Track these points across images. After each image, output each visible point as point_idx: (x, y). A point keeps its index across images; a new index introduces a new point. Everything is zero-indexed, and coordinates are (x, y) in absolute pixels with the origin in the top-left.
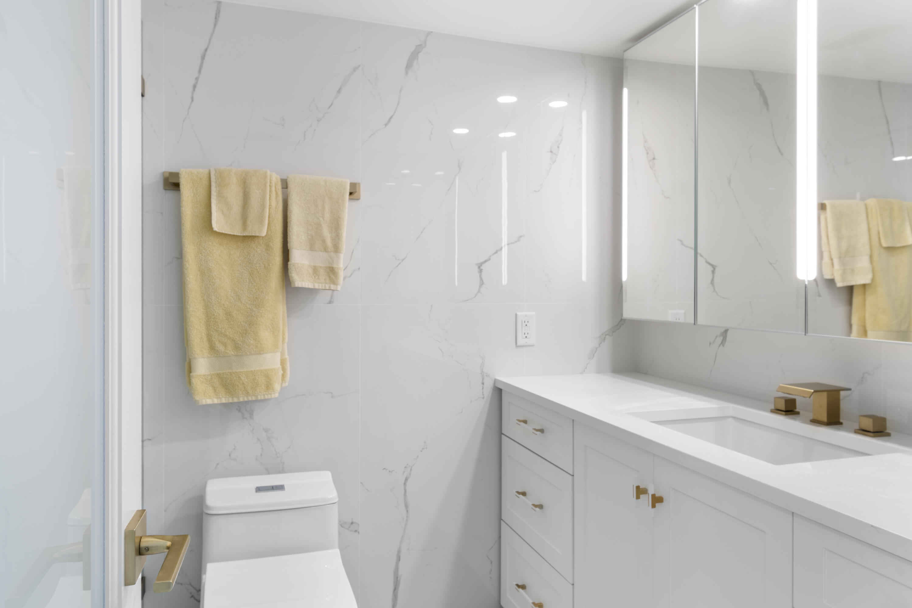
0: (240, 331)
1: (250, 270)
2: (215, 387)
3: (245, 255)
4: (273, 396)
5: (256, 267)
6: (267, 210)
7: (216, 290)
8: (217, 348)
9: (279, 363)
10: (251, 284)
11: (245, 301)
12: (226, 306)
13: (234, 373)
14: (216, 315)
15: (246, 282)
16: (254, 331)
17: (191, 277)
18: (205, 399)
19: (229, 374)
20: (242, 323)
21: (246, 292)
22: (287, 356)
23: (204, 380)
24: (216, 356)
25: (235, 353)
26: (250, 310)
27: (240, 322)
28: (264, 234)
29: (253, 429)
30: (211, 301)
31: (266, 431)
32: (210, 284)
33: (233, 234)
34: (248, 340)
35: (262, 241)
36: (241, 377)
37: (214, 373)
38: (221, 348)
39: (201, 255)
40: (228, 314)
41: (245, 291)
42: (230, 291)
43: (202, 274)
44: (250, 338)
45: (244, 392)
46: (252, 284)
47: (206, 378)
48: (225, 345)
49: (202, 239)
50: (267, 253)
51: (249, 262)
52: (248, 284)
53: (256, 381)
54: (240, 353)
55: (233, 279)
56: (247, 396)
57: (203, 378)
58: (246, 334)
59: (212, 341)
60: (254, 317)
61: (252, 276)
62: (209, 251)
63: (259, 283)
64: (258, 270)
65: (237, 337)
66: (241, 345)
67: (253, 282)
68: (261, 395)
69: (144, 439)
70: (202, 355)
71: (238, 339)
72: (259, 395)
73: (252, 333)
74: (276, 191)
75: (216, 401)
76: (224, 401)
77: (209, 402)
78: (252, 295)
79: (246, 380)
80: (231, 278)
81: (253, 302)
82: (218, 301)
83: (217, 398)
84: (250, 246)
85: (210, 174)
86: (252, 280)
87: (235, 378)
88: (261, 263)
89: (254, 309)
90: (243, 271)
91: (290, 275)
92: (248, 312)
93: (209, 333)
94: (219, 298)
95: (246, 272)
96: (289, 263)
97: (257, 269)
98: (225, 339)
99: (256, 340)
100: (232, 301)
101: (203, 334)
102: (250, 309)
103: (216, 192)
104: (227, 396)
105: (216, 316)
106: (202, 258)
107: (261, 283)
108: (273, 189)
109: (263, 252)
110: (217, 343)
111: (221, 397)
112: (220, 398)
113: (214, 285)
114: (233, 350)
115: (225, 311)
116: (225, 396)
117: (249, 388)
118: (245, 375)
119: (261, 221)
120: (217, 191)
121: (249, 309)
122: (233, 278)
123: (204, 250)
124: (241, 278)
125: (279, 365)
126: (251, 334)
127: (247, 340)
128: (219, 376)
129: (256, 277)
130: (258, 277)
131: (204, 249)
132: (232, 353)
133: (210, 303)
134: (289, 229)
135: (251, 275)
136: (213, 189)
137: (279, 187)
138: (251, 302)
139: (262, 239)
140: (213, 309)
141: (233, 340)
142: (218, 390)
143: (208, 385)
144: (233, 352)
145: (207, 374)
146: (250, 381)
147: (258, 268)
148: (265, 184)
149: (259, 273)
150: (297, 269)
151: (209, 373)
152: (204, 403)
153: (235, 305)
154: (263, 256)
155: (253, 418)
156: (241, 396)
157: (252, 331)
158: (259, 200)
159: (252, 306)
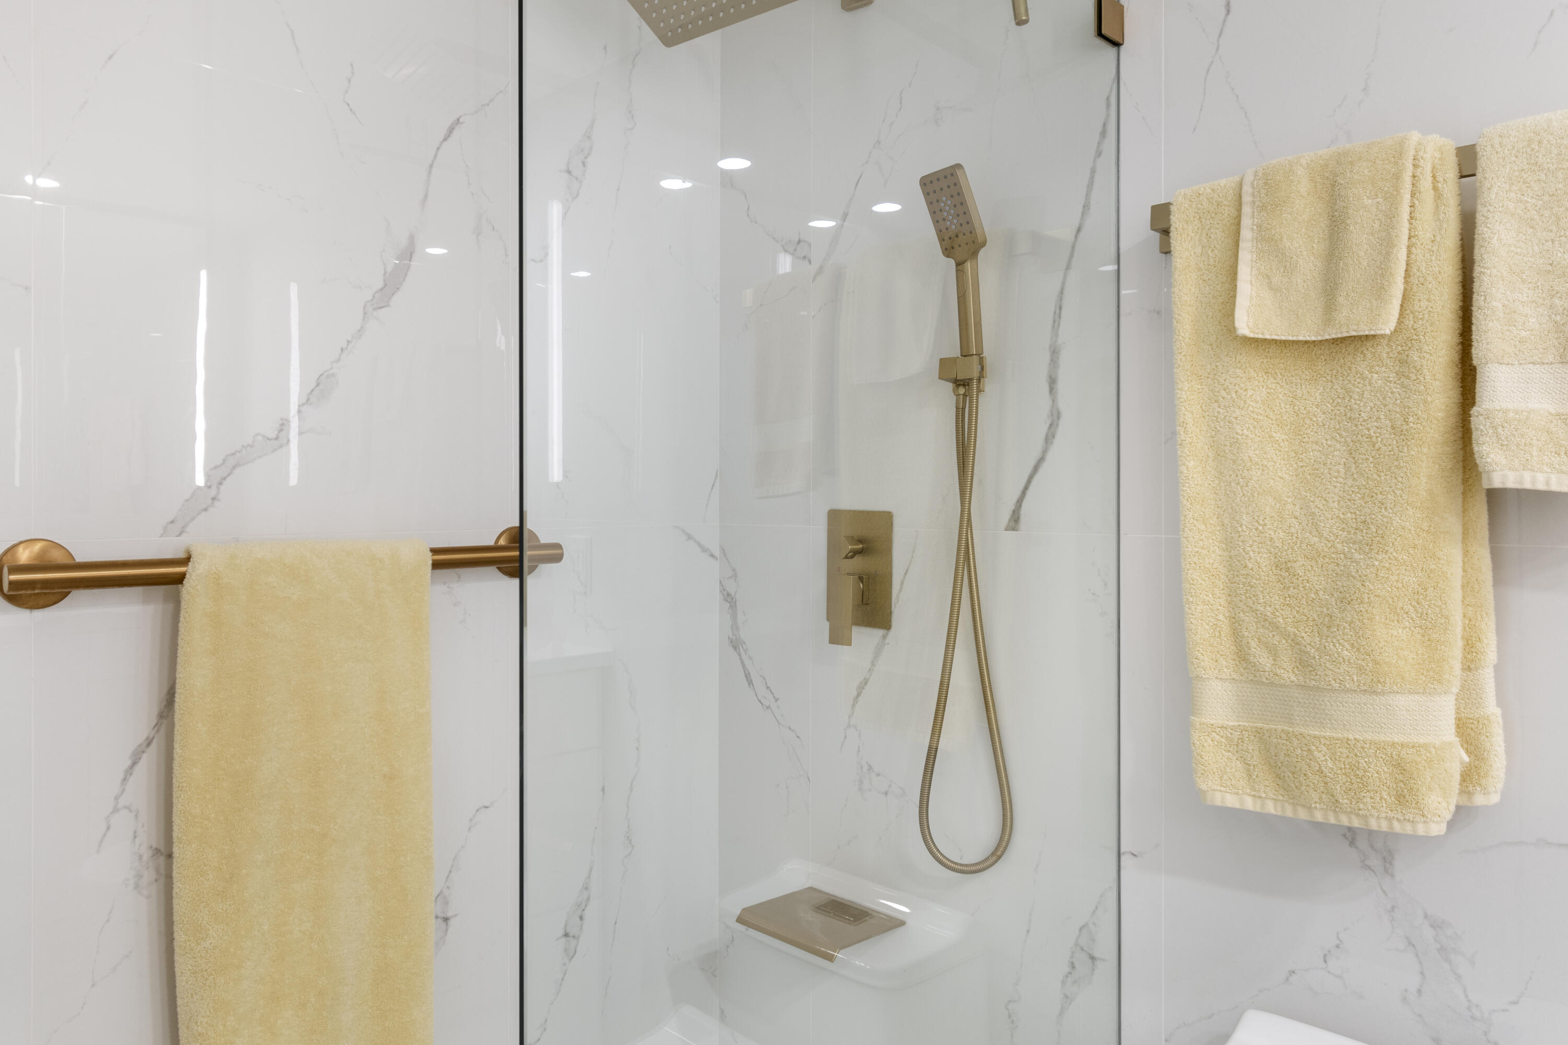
0: (1315, 616)
1: (1349, 440)
2: (1249, 765)
3: (1339, 397)
4: (1421, 830)
5: (1369, 430)
6: (1401, 254)
7: (1251, 499)
8: (1255, 657)
9: (1452, 729)
10: (1350, 482)
11: (1330, 532)
12: (1277, 545)
13: (1296, 736)
14: (1250, 565)
15: (1336, 474)
16: (1352, 622)
17: (1191, 464)
18: (1220, 791)
19: (1284, 736)
20: (1321, 593)
21: (1336, 505)
22: (1492, 708)
23: (1223, 740)
24: (1252, 680)
25: (1299, 680)
26: (1346, 557)
27: (1317, 593)
28: (1388, 326)
29: (1393, 908)
30: (1240, 529)
31: (1437, 925)
32: (1238, 484)
33: (1295, 338)
34: (1334, 646)
35: (1387, 349)
36: (1316, 753)
37: (1247, 724)
38: (1264, 660)
39: (1216, 404)
40: (1283, 567)
41: (1333, 502)
42: (1290, 500)
43: (1219, 455)
44: (1341, 641)
45: (1324, 796)
46: (1354, 479)
47: (1229, 735)
48: (1273, 651)
49: (1218, 364)
50: (1403, 386)
51: (1349, 415)
52: (1341, 480)
53: (1360, 773)
54: (1313, 682)
55: (1302, 467)
56: (1335, 811)
57: (1221, 734)
58: (1329, 627)
59: (1243, 636)
60: (1354, 578)
61: (1354, 458)
62: (1236, 392)
63: (1375, 476)
64: (1374, 439)
65: (1306, 633)
66: (1314, 658)
67: (1355, 476)
68: (1378, 818)
69: (1122, 850)
70: (1217, 671)
71: (1308, 639)
72: (1372, 815)
73: (1347, 625)
74: (1435, 188)
75: (1249, 804)
76: (1271, 808)
77: (1231, 801)
78: (1351, 513)
79: (1330, 764)
80: (1295, 466)
81: (1355, 534)
82: (1257, 529)
83: (1254, 796)
84: (1350, 369)
85: (1240, 185)
86: (1353, 470)
87: (1299, 751)
88: (1382, 417)
89: (1357, 556)
90: (1329, 442)
91: (1476, 448)
92: (1338, 564)
93: (1235, 614)
94: (1261, 522)
95: (1338, 446)
96: (1474, 411)
97: (1370, 437)
98: (1274, 636)
99: (1358, 650)
100: (1295, 531)
101: (1221, 617)
102: (1344, 554)
103: (1252, 229)
104: (1281, 798)
105: (1252, 569)
106: (1219, 412)
107: (1379, 476)
108: (1426, 183)
109: (1390, 382)
110: (1253, 644)
111: (1264, 795)
112: (1260, 797)
113: (1247, 486)
114: (1295, 669)
115: (1276, 557)
116: (1275, 797)
117: (1338, 787)
118: (1325, 749)
119: (1379, 290)
120: (1255, 227)
121: (1342, 556)
122: (1301, 464)
123: (1223, 393)
124: (1325, 464)
125: (1449, 734)
126: (1344, 628)
127: (1332, 647)
128: (1258, 732)
129: (1367, 459)
130: (1371, 459)
131: (1225, 390)
132: (1293, 678)
133: (1237, 535)
134: (1478, 300)
135: (1351, 454)
136: (1246, 222)
137: (1451, 173)
138: (1349, 532)
139: (1388, 345)
140: (1244, 550)
141: (1295, 642)
142: (1256, 774)
143: (1234, 755)
144: (1296, 675)
145: (1231, 724)
146: (1341, 769)
147: (1372, 432)
148: (1397, 177)
149: (1374, 446)
150: (1500, 430)
151: (1236, 724)
152: (1218, 803)
153: (1301, 542)
154: (1390, 394)
155: (1392, 876)
156: (1318, 805)
157: (1349, 619)
158: (1376, 226)
159: (1351, 545)
